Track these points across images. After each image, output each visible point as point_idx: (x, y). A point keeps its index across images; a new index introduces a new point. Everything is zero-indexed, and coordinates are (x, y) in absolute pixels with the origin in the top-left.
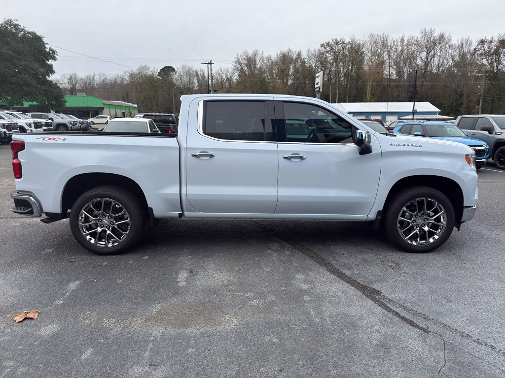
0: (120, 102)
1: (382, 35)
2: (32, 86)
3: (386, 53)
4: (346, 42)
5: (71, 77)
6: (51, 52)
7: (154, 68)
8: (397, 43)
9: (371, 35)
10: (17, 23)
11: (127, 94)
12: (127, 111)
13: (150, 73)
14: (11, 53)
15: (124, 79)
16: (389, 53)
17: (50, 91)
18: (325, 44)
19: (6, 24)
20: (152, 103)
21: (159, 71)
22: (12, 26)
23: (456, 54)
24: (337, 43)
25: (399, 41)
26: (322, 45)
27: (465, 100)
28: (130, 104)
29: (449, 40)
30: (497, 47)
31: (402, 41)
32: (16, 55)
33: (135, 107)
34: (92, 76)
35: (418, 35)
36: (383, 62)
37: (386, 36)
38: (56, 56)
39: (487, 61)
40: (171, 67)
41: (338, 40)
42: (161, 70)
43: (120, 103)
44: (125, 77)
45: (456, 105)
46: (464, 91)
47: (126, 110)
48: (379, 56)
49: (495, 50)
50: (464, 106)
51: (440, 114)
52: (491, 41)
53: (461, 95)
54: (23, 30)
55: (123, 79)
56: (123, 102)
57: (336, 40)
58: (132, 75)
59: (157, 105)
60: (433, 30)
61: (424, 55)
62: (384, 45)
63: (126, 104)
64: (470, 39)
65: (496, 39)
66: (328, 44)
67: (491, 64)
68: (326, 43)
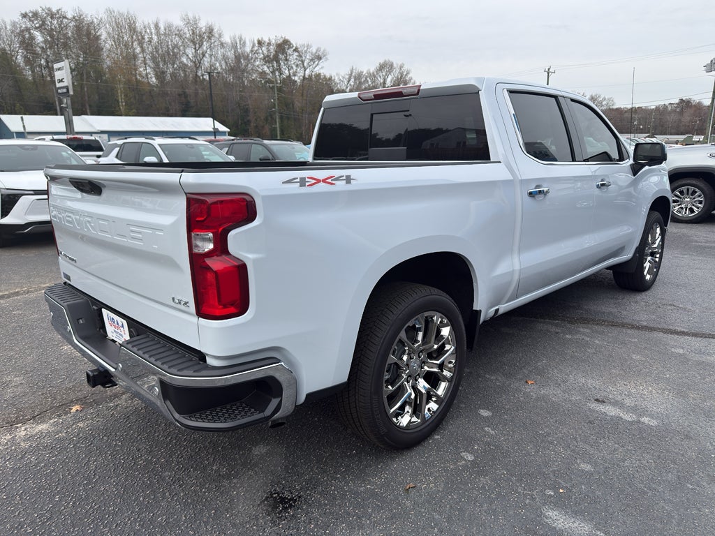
1: (126, 14)
3: (136, 43)
4: (70, 16)
8: (150, 30)
9: (110, 12)
16: (141, 44)
18: (30, 15)
23: (231, 54)
24: (52, 16)
25: (152, 27)
26: (24, 16)
27: (251, 117)
29: (220, 36)
30: (276, 51)
31: (157, 26)
35: (178, 22)
36: (135, 57)
37: (131, 16)
39: (268, 67)
41: (54, 10)
45: (242, 123)
46: (248, 105)
48: (126, 45)
49: (274, 56)
50: (252, 124)
51: (230, 134)
52: (269, 44)
53: (247, 111)
57: (49, 10)
60: (197, 18)
61: (190, 52)
62: (132, 29)
64: (243, 38)
65: (274, 41)
66: (35, 15)
67: (273, 72)
68: (31, 12)
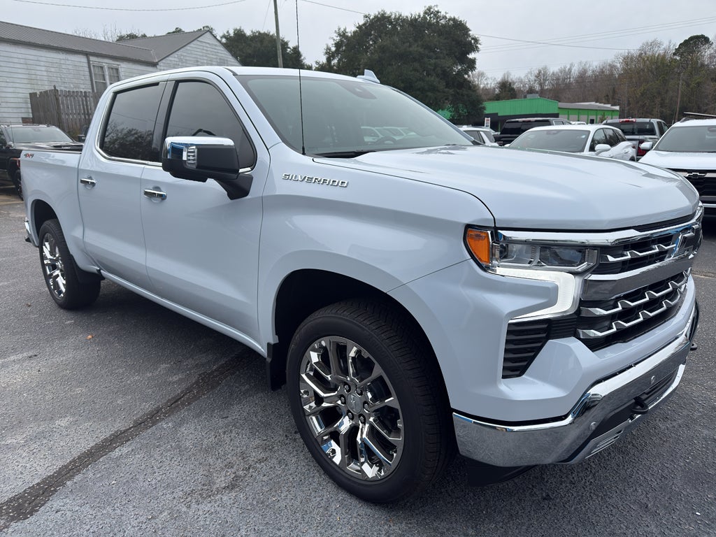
0: (593, 103)
2: (439, 91)
5: (540, 72)
6: (473, 41)
7: (670, 42)
10: (436, 9)
11: (614, 91)
12: (599, 117)
13: (662, 52)
14: (421, 50)
15: (615, 66)
17: (467, 95)
19: (425, 13)
20: (653, 101)
21: (677, 47)
22: (432, 15)
28: (609, 106)
32: (427, 52)
33: (613, 111)
34: (568, 67)
38: (479, 46)
40: (702, 36)
42: (681, 44)
43: (593, 105)
44: (615, 64)
47: (597, 115)
54: (445, 17)
55: (612, 67)
56: (598, 104)
58: (628, 60)
59: (662, 105)
63: (599, 107)
